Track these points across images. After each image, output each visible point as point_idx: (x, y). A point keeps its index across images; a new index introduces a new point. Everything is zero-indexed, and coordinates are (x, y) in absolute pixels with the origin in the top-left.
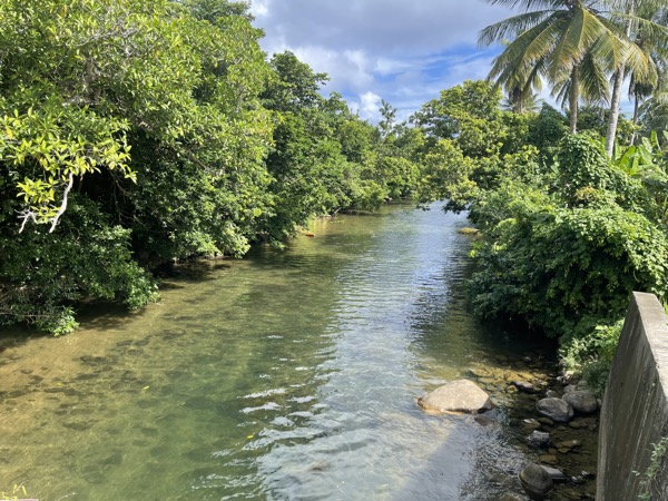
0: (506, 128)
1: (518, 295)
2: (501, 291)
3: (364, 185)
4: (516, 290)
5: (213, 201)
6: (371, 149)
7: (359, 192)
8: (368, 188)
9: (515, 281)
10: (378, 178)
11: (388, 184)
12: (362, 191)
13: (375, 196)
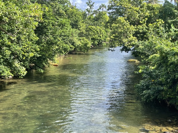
0: (148, 11)
1: (163, 90)
2: (155, 89)
3: (80, 40)
4: (162, 88)
5: (10, 50)
6: (83, 22)
7: (78, 43)
8: (82, 41)
9: (161, 84)
10: (87, 36)
11: (92, 39)
12: (79, 43)
13: (86, 45)
